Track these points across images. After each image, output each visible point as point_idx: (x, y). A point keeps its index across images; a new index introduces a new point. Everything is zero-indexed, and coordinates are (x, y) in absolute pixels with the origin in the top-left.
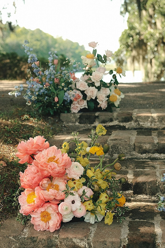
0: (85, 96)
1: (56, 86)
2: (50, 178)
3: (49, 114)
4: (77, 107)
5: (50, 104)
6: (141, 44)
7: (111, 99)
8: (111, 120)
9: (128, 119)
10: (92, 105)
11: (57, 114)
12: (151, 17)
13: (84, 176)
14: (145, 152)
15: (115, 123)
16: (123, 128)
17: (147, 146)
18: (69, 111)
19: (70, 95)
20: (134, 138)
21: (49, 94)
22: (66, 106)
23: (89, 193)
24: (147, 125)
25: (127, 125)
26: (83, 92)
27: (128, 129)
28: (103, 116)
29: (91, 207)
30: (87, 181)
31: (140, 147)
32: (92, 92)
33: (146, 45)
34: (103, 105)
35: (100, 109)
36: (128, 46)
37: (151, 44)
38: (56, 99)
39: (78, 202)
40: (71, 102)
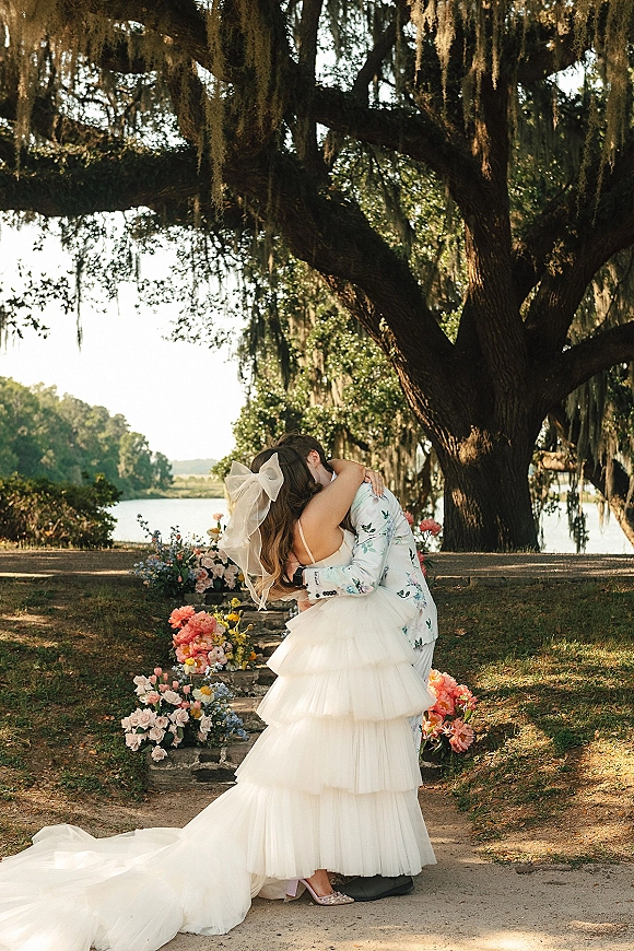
0: (211, 575)
1: (179, 563)
2: (200, 635)
3: (172, 595)
4: (203, 586)
5: (174, 583)
7: (240, 578)
10: (219, 584)
11: (180, 594)
12: (317, 372)
13: (226, 634)
18: (193, 591)
19: (195, 573)
21: (173, 573)
22: (190, 585)
23: (230, 646)
26: (208, 570)
29: (231, 657)
30: (228, 638)
31: (271, 624)
32: (219, 570)
34: (231, 584)
35: (227, 589)
38: (180, 579)
39: (222, 653)
40: (196, 581)
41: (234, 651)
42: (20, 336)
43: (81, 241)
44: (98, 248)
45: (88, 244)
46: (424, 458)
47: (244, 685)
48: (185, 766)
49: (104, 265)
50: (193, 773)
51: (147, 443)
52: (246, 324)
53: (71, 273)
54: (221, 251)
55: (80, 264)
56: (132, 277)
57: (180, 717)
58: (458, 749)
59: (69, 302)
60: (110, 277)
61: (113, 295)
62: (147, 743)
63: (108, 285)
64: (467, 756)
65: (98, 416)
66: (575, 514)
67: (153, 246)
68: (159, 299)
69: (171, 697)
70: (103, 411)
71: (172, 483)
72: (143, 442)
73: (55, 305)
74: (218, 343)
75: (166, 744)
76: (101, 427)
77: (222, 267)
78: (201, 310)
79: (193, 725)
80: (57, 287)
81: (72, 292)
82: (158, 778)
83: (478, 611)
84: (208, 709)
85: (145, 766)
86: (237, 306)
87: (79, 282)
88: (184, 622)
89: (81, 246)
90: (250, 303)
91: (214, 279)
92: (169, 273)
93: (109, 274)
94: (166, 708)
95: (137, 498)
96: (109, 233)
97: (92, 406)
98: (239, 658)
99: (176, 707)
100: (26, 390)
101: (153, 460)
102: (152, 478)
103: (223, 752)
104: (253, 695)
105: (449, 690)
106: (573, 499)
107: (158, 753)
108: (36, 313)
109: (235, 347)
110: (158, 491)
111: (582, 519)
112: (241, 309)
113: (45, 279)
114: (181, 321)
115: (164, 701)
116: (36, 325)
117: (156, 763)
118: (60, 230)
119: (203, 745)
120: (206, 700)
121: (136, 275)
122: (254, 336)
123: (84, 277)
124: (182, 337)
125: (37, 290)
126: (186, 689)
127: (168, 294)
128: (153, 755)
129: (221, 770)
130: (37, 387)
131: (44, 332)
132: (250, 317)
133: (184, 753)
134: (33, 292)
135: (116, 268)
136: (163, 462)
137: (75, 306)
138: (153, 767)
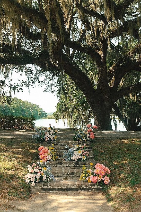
0: (48, 137)
1: (42, 135)
2: (45, 153)
3: (40, 142)
5: (40, 139)
6: (66, 109)
7: (54, 138)
8: (55, 143)
9: (58, 143)
10: (50, 139)
11: (42, 142)
12: (71, 97)
13: (50, 152)
14: (62, 150)
15: (56, 144)
16: (57, 145)
17: (62, 148)
18: (45, 141)
19: (45, 137)
20: (60, 147)
21: (40, 137)
22: (44, 140)
23: (51, 155)
24: (63, 144)
25: (58, 144)
27: (58, 145)
28: (53, 142)
29: (52, 158)
30: (51, 153)
31: (61, 149)
32: (50, 137)
33: (68, 110)
34: (53, 139)
35: (52, 141)
36: (60, 110)
37: (71, 109)
38: (42, 138)
39: (50, 157)
40: (45, 139)
41: (52, 156)
42: (19, 91)
43: (28, 74)
44: (31, 75)
45: (30, 75)
46: (89, 112)
47: (55, 164)
48: (40, 187)
49: (33, 78)
50: (42, 189)
51: (43, 110)
52: (58, 89)
53: (27, 80)
54: (53, 76)
55: (28, 79)
56: (38, 81)
57: (38, 176)
58: (106, 184)
59: (27, 85)
60: (34, 81)
61: (34, 84)
62: (31, 182)
63: (33, 82)
64: (108, 185)
65: (35, 106)
66: (115, 121)
67: (41, 75)
68: (42, 84)
69: (36, 170)
70: (36, 105)
71: (47, 116)
72: (42, 110)
73: (24, 86)
74: (53, 92)
75: (35, 182)
76: (35, 107)
77: (53, 78)
78: (50, 86)
79: (41, 177)
80: (25, 83)
81: (27, 83)
82: (33, 190)
83: (107, 146)
84: (45, 173)
85: (30, 188)
86: (56, 85)
87: (28, 81)
88: (41, 150)
89: (28, 75)
90: (58, 85)
91: (52, 81)
92: (44, 80)
93: (34, 80)
94: (35, 173)
95: (41, 119)
96: (33, 73)
97: (34, 104)
98: (53, 158)
99: (38, 173)
100: (23, 101)
101: (44, 113)
102: (44, 116)
103: (49, 184)
104: (57, 167)
105: (104, 168)
106: (114, 118)
107: (33, 184)
108: (21, 87)
109: (56, 93)
110: (44, 118)
111: (116, 122)
112: (57, 86)
113: (23, 81)
114: (46, 88)
115: (35, 171)
116: (21, 90)
117: (32, 187)
118: (25, 72)
119: (44, 182)
120: (45, 171)
121: (38, 80)
122: (59, 90)
123: (29, 81)
124: (46, 91)
125: (21, 83)
126: (40, 168)
127: (44, 83)
128: (32, 184)
129: (48, 188)
130: (25, 101)
131: (22, 91)
132: (58, 87)
133: (39, 184)
134: (21, 84)
135: (35, 79)
136: (45, 113)
137: (28, 86)
138: (32, 188)
